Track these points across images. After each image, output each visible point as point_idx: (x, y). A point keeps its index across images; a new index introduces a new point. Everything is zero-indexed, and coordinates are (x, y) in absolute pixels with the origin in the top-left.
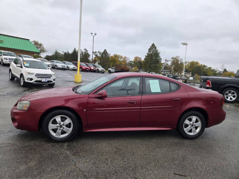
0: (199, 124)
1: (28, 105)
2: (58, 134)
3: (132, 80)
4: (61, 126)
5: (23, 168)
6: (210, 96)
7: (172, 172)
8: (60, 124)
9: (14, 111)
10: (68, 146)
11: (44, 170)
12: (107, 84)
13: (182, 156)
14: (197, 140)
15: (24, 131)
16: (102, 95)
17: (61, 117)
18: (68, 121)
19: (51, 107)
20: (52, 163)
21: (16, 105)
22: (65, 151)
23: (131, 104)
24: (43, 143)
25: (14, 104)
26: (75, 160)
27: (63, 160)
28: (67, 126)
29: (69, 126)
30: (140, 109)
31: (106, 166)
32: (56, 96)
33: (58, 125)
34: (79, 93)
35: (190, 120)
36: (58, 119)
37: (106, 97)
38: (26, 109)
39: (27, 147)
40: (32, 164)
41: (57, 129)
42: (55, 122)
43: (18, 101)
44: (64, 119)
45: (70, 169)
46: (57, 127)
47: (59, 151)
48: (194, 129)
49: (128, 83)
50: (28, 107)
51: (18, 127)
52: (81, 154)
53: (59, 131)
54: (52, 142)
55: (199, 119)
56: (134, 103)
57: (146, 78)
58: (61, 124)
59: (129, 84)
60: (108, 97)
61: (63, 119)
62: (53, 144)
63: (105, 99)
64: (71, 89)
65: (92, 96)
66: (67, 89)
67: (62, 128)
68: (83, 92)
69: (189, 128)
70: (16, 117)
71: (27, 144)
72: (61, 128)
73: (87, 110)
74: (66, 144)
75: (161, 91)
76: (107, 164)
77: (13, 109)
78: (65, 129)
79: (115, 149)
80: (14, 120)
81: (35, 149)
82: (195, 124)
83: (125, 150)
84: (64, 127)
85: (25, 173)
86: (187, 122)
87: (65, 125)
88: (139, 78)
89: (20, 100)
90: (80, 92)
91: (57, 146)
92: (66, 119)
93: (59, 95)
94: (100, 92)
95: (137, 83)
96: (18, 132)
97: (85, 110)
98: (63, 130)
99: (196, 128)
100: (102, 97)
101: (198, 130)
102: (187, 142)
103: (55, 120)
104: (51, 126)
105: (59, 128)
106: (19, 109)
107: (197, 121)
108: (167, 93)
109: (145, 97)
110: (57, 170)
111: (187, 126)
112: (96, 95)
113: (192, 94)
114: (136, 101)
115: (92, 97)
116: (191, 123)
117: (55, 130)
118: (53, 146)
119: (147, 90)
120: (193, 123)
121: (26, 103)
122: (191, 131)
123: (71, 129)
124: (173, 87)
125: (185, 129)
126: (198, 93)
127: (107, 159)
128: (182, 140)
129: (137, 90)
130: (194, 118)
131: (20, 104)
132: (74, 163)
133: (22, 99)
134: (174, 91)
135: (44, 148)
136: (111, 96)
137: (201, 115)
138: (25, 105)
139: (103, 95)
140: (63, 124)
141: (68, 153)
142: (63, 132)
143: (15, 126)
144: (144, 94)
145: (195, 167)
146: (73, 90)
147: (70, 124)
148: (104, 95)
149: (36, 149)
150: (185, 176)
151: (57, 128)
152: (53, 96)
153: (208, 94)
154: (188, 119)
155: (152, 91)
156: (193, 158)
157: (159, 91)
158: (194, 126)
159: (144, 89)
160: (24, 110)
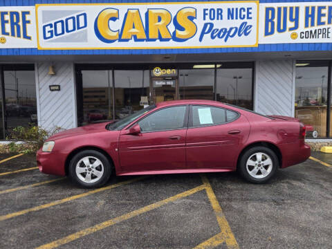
2: (88, 179)
12: (143, 116)
17: (90, 159)
18: (98, 163)
23: (174, 140)
28: (97, 168)
29: (99, 169)
30: (186, 146)
33: (86, 168)
36: (86, 160)
42: (82, 165)
44: (93, 161)
48: (263, 170)
50: (52, 149)
56: (176, 138)
57: (193, 107)
58: (89, 167)
72: (91, 172)
73: (119, 150)
75: (213, 122)
78: (96, 172)
80: (39, 164)
84: (94, 170)
97: (116, 150)
100: (136, 133)
106: (44, 151)
108: (221, 124)
109: (191, 131)
113: (256, 124)
114: (180, 136)
120: (259, 162)
122: (259, 173)
123: (102, 173)
124: (230, 115)
125: (250, 173)
129: (182, 122)
130: (260, 156)
134: (231, 121)
138: (50, 146)
140: (93, 167)
142: (93, 177)
144: (190, 126)
147: (100, 166)
151: (85, 171)
154: (251, 158)
155: (201, 123)
158: (262, 166)
159: (190, 121)
160: (48, 152)
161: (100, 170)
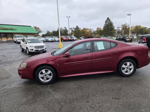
1: (26, 65)
2: (45, 80)
4: (46, 75)
5: (25, 99)
7: (111, 97)
8: (45, 74)
9: (19, 69)
10: (51, 86)
11: (36, 100)
14: (131, 77)
15: (27, 80)
17: (45, 70)
18: (49, 72)
21: (20, 66)
24: (37, 85)
26: (54, 94)
28: (49, 75)
30: (92, 61)
33: (44, 75)
34: (55, 55)
35: (126, 65)
36: (44, 71)
37: (70, 56)
38: (25, 67)
39: (28, 88)
40: (30, 97)
41: (44, 77)
42: (42, 73)
46: (44, 76)
51: (23, 78)
52: (58, 90)
53: (45, 78)
56: (87, 58)
57: (94, 41)
61: (46, 71)
62: (42, 86)
64: (51, 53)
69: (125, 70)
70: (21, 72)
71: (28, 87)
72: (46, 77)
74: (50, 85)
76: (72, 95)
80: (20, 74)
82: (129, 67)
86: (124, 66)
88: (90, 42)
91: (45, 86)
92: (48, 71)
94: (66, 53)
97: (58, 65)
99: (130, 69)
100: (68, 56)
101: (132, 71)
102: (124, 79)
103: (42, 72)
104: (40, 76)
105: (45, 76)
106: (22, 68)
107: (130, 65)
108: (108, 49)
109: (94, 53)
110: (43, 100)
111: (124, 69)
113: (125, 48)
114: (89, 56)
115: (61, 57)
116: (127, 66)
117: (43, 78)
119: (95, 49)
120: (128, 66)
122: (127, 72)
123: (52, 77)
124: (113, 45)
125: (123, 71)
126: (129, 47)
127: (72, 92)
128: (122, 78)
130: (128, 63)
131: (22, 64)
133: (23, 62)
134: (113, 47)
137: (132, 60)
138: (24, 65)
140: (47, 74)
141: (50, 90)
142: (47, 79)
143: (21, 77)
144: (93, 51)
145: (127, 93)
147: (51, 73)
150: (119, 99)
154: (124, 64)
155: (99, 49)
157: (104, 48)
159: (93, 48)
160: (24, 68)
161: (51, 75)
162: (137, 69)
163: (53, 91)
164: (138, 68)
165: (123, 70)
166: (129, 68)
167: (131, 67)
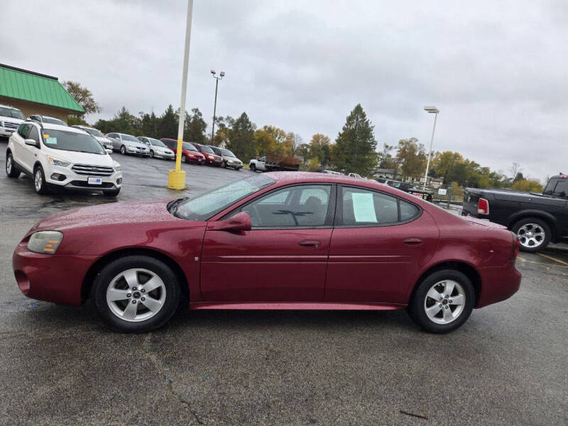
0: (460, 299)
1: (57, 242)
2: (130, 314)
3: (312, 190)
4: (137, 295)
5: (43, 391)
6: (488, 235)
7: (396, 408)
8: (134, 288)
9: (21, 254)
10: (154, 341)
11: (94, 399)
12: (251, 197)
13: (418, 373)
14: (452, 336)
15: (44, 303)
16: (240, 223)
17: (139, 274)
18: (155, 283)
19: (116, 247)
20: (114, 381)
21: (26, 239)
22: (145, 352)
23: (308, 247)
24: (93, 333)
25: (22, 238)
26: (170, 376)
27: (140, 374)
28: (151, 294)
29: (156, 294)
30: (328, 260)
31: (243, 391)
32: (127, 221)
33: (130, 291)
34: (184, 218)
35: (441, 289)
36: (131, 277)
37: (250, 230)
38: (52, 251)
39: (52, 341)
40: (66, 382)
41: (127, 301)
42: (122, 284)
43: (32, 230)
44: (145, 278)
45: (157, 398)
46: (129, 295)
47: (131, 354)
48: (447, 311)
49: (299, 199)
50: (56, 246)
51: (30, 294)
52: (184, 361)
53: (132, 306)
54: (115, 332)
55: (459, 287)
57: (343, 188)
58: (136, 289)
59: (303, 200)
60: (252, 228)
61: (143, 278)
62: (117, 336)
63: (244, 235)
64: (164, 206)
65: (217, 225)
66: (152, 205)
67: (140, 300)
68: (193, 216)
69: (437, 308)
70: (27, 269)
71: (51, 335)
72: (138, 300)
73: (200, 260)
74: (148, 338)
75: (378, 219)
76: (246, 387)
77: (18, 249)
78: (148, 301)
79: (264, 352)
80: (20, 276)
81: (71, 348)
82: (450, 298)
83: (289, 354)
84: (144, 296)
85: (49, 404)
86: (433, 293)
87: (147, 291)
88: (329, 188)
89: (37, 229)
90: (186, 215)
91: (127, 340)
92: (150, 277)
93: (135, 221)
94: (236, 216)
95: (321, 199)
96: (30, 306)
97: (197, 259)
98: (141, 304)
99: (453, 308)
100: (240, 229)
101: (457, 313)
102: (430, 339)
103: (123, 279)
104: (113, 294)
105: (132, 299)
106: (34, 250)
107: (455, 293)
108: (390, 224)
109: (339, 233)
110: (127, 400)
111: (431, 302)
112: (224, 223)
113: (447, 230)
114: (319, 241)
115: (215, 228)
116: (443, 295)
117: (122, 305)
118: (116, 341)
119: (345, 216)
120: (447, 296)
121: (51, 237)
122: (440, 315)
123: (161, 302)
124: (407, 210)
125: (427, 310)
127: (246, 376)
128: (420, 334)
129: (323, 215)
130: (450, 286)
131: (37, 237)
132: (167, 382)
133: (41, 226)
134: (408, 221)
135: (96, 347)
136: (262, 228)
137: (464, 278)
138: (48, 240)
139: (241, 225)
140: (143, 291)
141: (153, 358)
142: (142, 310)
143: (24, 291)
144: (338, 225)
145: (448, 397)
146: (169, 209)
147: (159, 289)
148: (244, 225)
149: (76, 347)
150: (425, 418)
151: (127, 298)
152: (120, 222)
153: (485, 232)
154: (435, 288)
155: (358, 220)
156: (443, 378)
157: (374, 220)
158: (448, 304)
159: (337, 214)
160: (46, 253)
161: (158, 297)
162: (474, 310)
163: (167, 362)
164: (478, 305)
165: (429, 306)
166: (451, 301)
167: (455, 300)
